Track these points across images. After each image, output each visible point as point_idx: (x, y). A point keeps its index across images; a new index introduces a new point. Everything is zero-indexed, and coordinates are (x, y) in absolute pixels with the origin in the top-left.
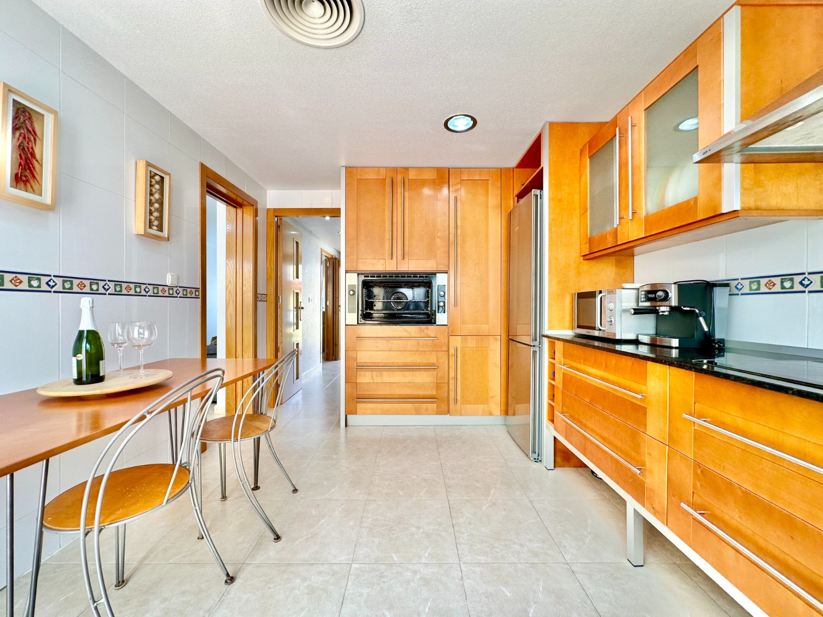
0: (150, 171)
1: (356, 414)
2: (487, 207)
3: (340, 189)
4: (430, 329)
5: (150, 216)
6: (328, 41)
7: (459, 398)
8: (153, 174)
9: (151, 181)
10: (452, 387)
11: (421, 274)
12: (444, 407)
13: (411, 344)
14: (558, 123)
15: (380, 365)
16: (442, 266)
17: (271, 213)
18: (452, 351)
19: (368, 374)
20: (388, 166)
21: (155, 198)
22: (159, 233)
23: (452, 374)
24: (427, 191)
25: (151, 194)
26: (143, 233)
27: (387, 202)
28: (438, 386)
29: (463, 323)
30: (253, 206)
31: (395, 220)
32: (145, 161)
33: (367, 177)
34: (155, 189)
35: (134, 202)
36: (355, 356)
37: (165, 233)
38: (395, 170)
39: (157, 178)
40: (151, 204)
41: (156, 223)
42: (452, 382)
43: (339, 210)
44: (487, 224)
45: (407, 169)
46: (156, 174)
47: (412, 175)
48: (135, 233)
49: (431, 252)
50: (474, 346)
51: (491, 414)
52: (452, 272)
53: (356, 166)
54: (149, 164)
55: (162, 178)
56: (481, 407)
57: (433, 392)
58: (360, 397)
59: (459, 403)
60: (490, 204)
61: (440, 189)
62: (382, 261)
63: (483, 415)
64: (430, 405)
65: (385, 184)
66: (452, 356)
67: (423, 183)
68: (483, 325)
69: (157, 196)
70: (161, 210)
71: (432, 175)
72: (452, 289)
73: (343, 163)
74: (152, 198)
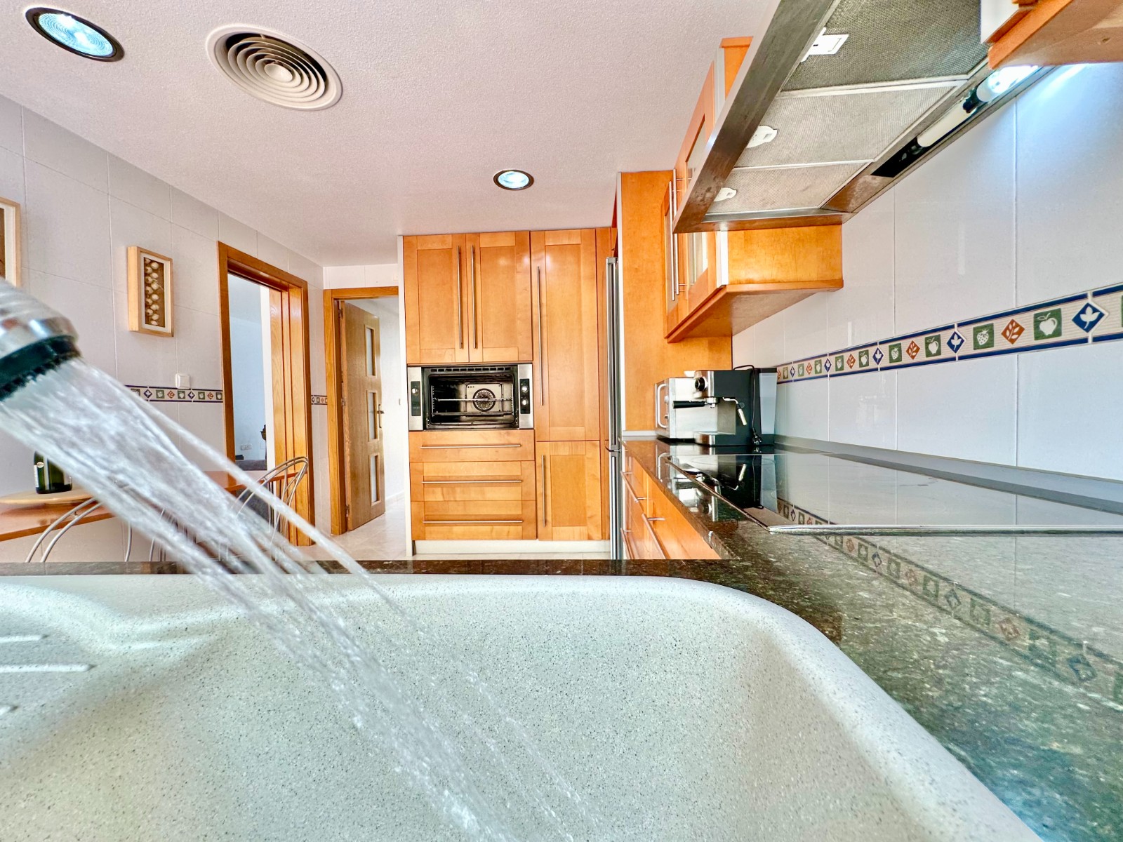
0: (145, 258)
1: (425, 539)
2: (579, 277)
3: (397, 262)
4: (514, 436)
5: (146, 309)
6: (311, 103)
7: (549, 519)
8: (148, 261)
9: (146, 270)
10: (541, 505)
11: (501, 367)
12: (531, 529)
13: (489, 453)
14: (632, 174)
15: (451, 479)
16: (525, 355)
17: (329, 295)
18: (540, 461)
19: (438, 490)
20: (455, 232)
21: (152, 289)
22: (160, 329)
23: (540, 490)
24: (503, 262)
25: (147, 284)
26: (137, 329)
27: (454, 277)
28: (524, 503)
29: (552, 424)
30: (301, 288)
31: (465, 299)
32: (136, 248)
33: (430, 246)
34: (152, 278)
35: (126, 295)
36: (421, 468)
37: (168, 328)
38: (463, 236)
39: (155, 265)
40: (147, 295)
41: (155, 317)
42: (540, 500)
43: (397, 288)
44: (580, 302)
45: (478, 234)
46: (152, 261)
47: (485, 242)
48: (129, 329)
49: (510, 340)
50: (567, 454)
51: (590, 538)
52: (537, 362)
53: (415, 234)
54: (140, 251)
55: (161, 265)
56: (577, 529)
57: (517, 512)
58: (430, 518)
59: (549, 524)
60: (582, 274)
61: (520, 259)
62: (450, 351)
63: (580, 539)
64: (512, 528)
65: (450, 258)
66: (539, 466)
67: (498, 251)
68: (578, 428)
69: (155, 286)
70: (161, 302)
71: (509, 241)
72: (538, 383)
73: (400, 232)
74: (148, 288)
